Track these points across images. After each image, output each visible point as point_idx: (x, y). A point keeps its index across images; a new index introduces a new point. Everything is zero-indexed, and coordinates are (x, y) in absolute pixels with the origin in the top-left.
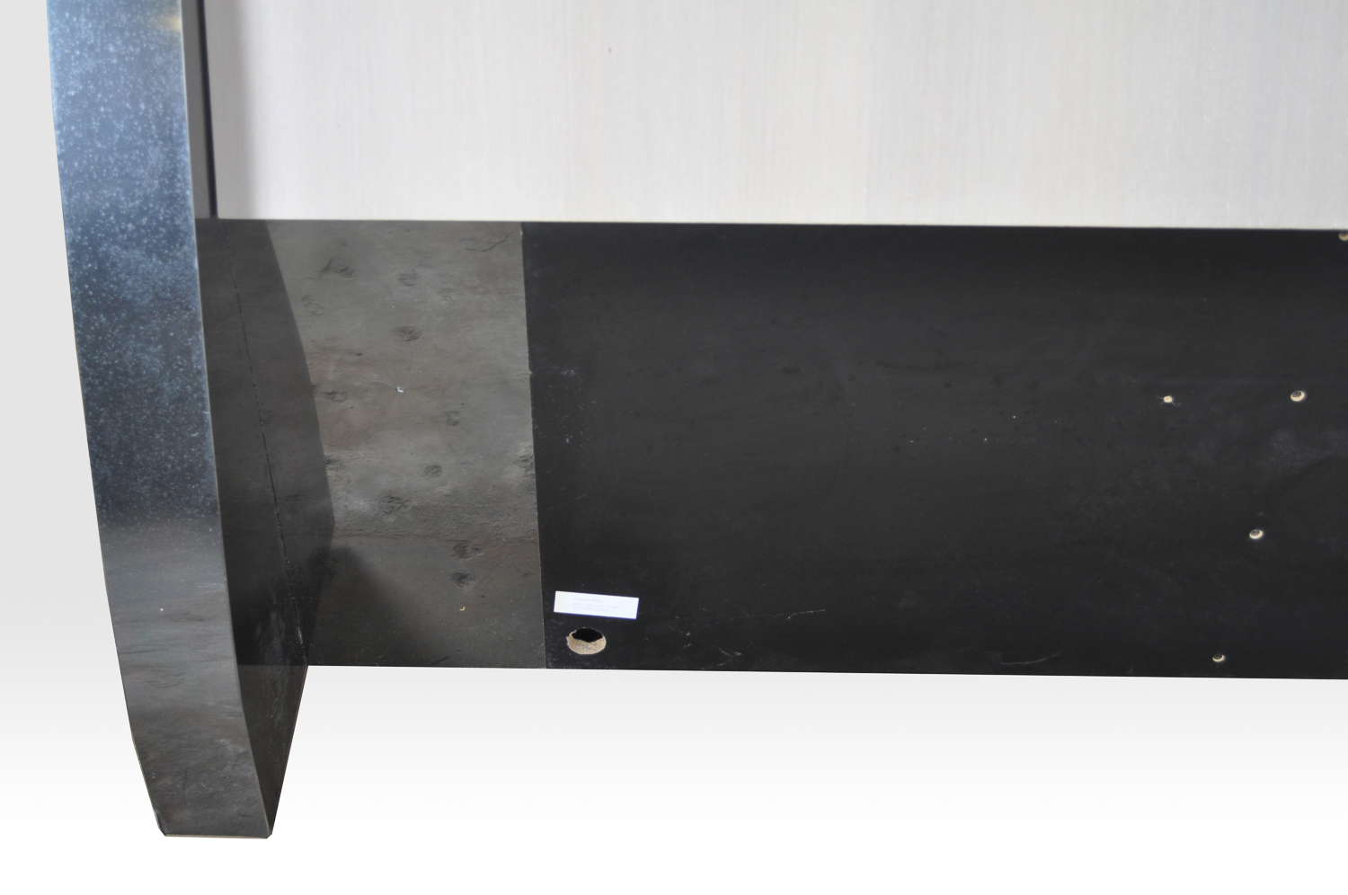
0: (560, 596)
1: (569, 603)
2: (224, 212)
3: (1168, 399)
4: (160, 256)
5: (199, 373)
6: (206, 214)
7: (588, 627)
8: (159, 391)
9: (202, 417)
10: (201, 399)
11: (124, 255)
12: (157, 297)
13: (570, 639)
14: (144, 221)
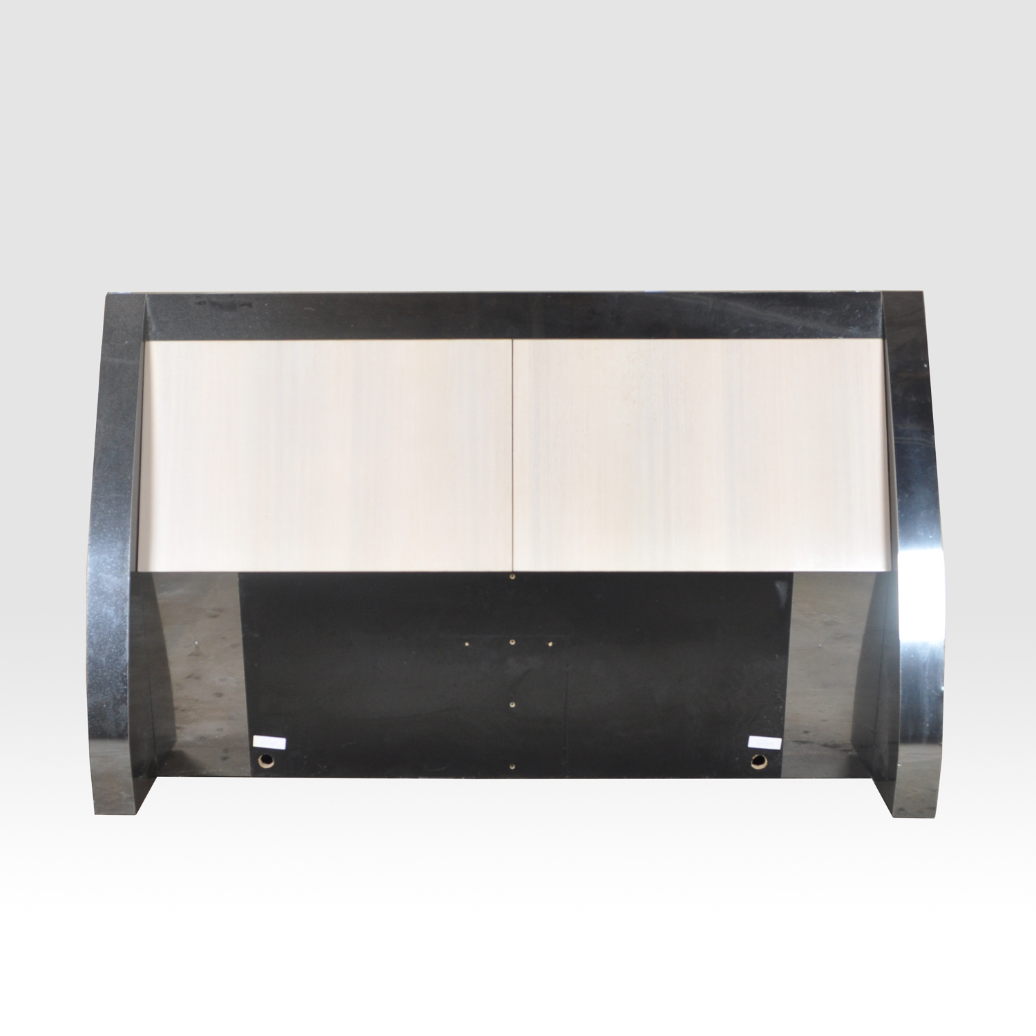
0: (256, 738)
1: (261, 742)
2: (140, 569)
3: (467, 644)
4: (117, 576)
5: (126, 616)
6: (134, 570)
7: (267, 755)
8: (112, 623)
9: (125, 631)
10: (126, 626)
11: (107, 576)
12: (115, 590)
13: (260, 760)
14: (114, 565)
